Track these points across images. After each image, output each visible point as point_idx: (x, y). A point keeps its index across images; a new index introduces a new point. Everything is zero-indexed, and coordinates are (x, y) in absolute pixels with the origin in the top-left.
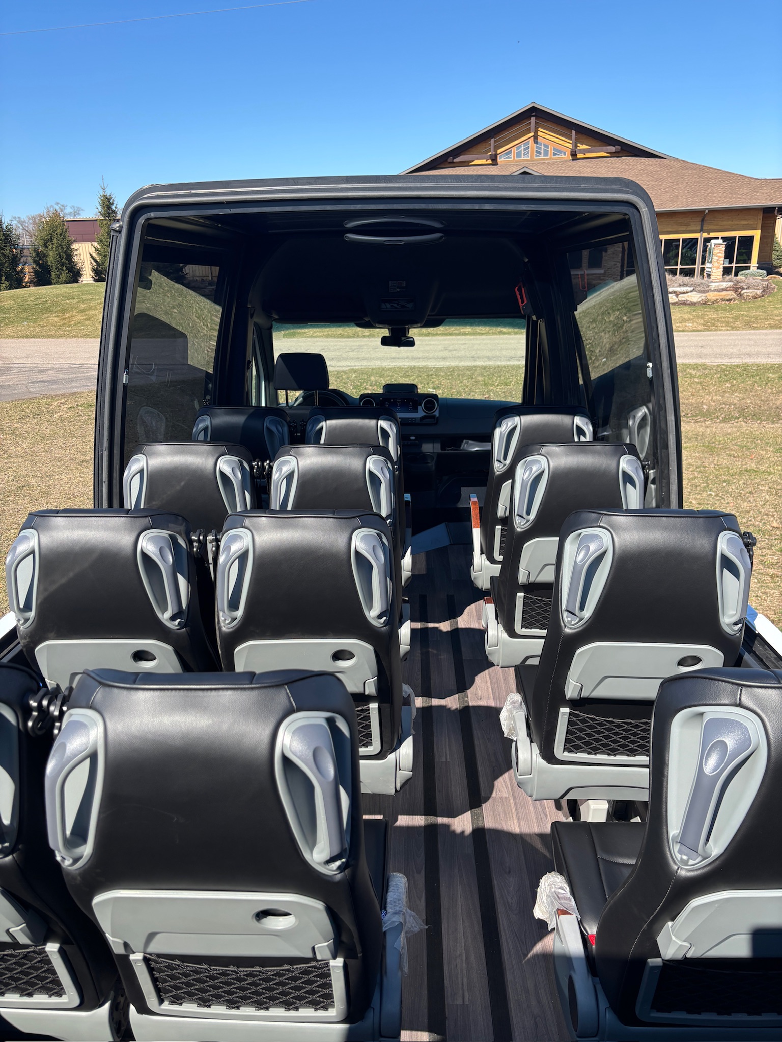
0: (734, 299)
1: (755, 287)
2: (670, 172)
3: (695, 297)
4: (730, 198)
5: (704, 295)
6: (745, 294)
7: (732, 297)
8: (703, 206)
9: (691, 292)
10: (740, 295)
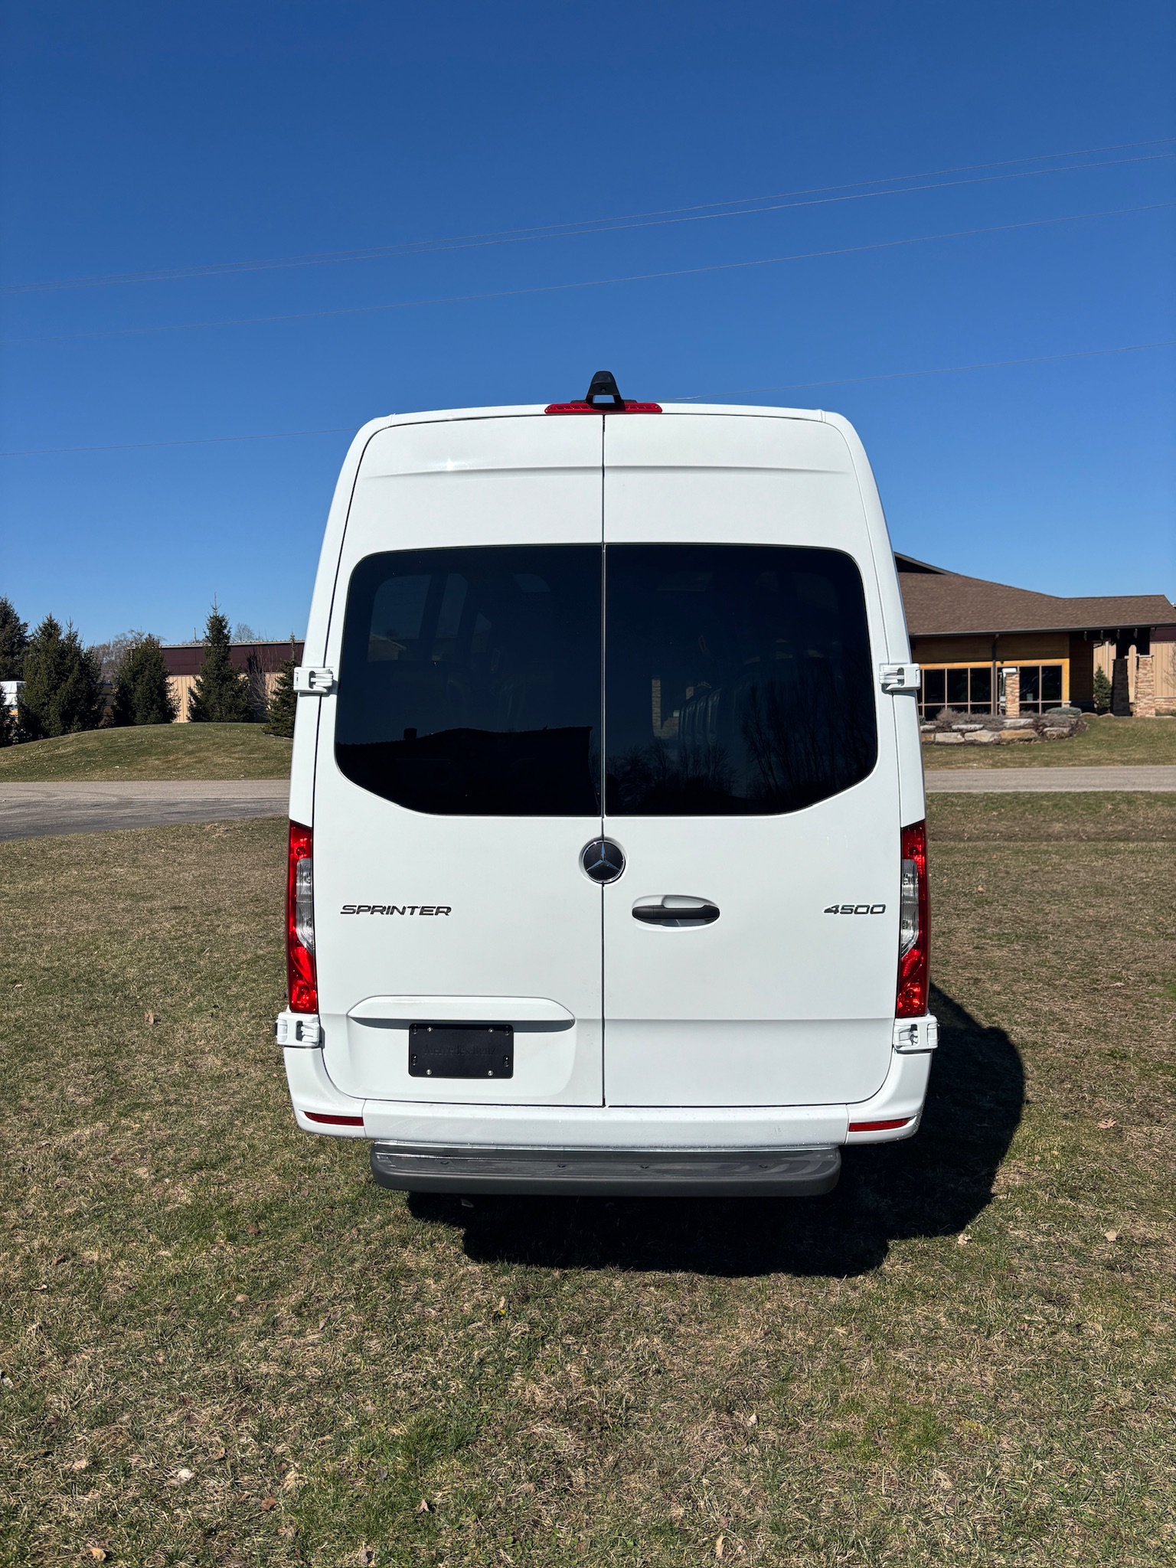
0: (1035, 739)
1: (1061, 725)
2: (950, 590)
3: (985, 736)
4: (1026, 620)
5: (996, 733)
6: (1049, 733)
7: (1032, 736)
8: (992, 629)
9: (981, 729)
10: (1043, 734)
